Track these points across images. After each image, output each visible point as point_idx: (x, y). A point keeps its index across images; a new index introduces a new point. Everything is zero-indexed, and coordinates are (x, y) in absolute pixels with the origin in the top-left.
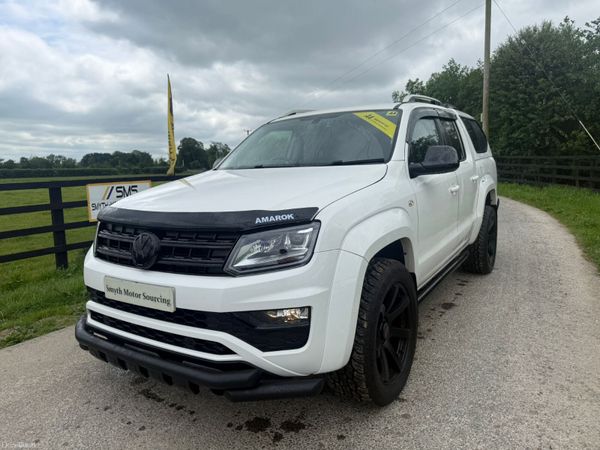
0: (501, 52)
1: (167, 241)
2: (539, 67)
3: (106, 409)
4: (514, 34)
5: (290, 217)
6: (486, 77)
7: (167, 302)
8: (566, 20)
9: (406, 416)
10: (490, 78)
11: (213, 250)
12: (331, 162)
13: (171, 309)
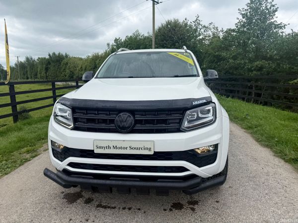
0: (160, 29)
1: (138, 117)
2: (175, 38)
3: (87, 221)
4: (164, 23)
5: (205, 101)
6: (153, 40)
7: (150, 149)
8: (186, 19)
9: (230, 187)
10: (155, 41)
11: (169, 119)
12: (173, 76)
13: (152, 153)
